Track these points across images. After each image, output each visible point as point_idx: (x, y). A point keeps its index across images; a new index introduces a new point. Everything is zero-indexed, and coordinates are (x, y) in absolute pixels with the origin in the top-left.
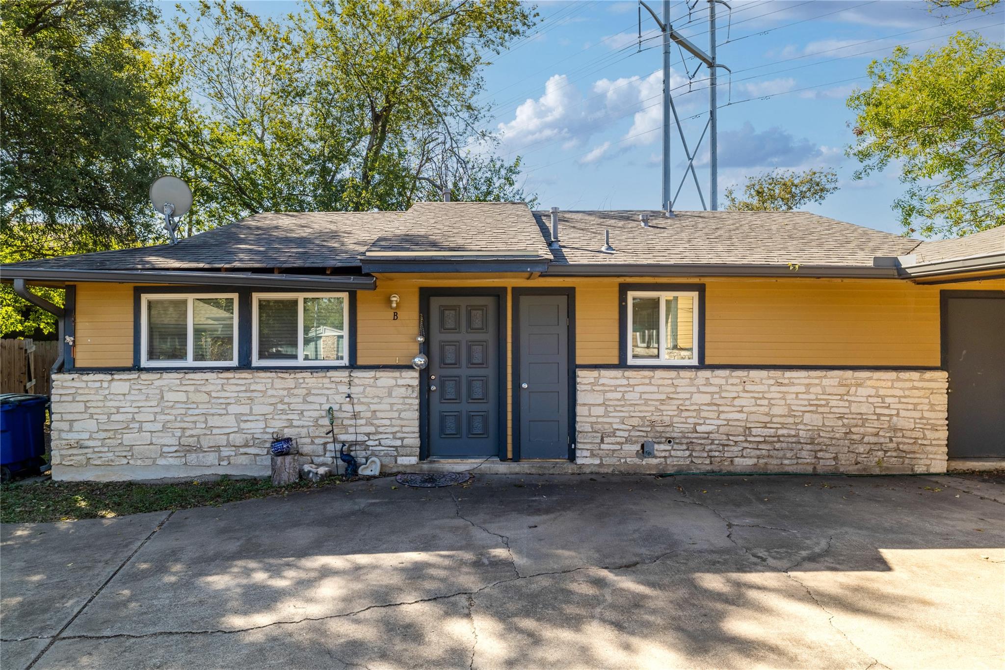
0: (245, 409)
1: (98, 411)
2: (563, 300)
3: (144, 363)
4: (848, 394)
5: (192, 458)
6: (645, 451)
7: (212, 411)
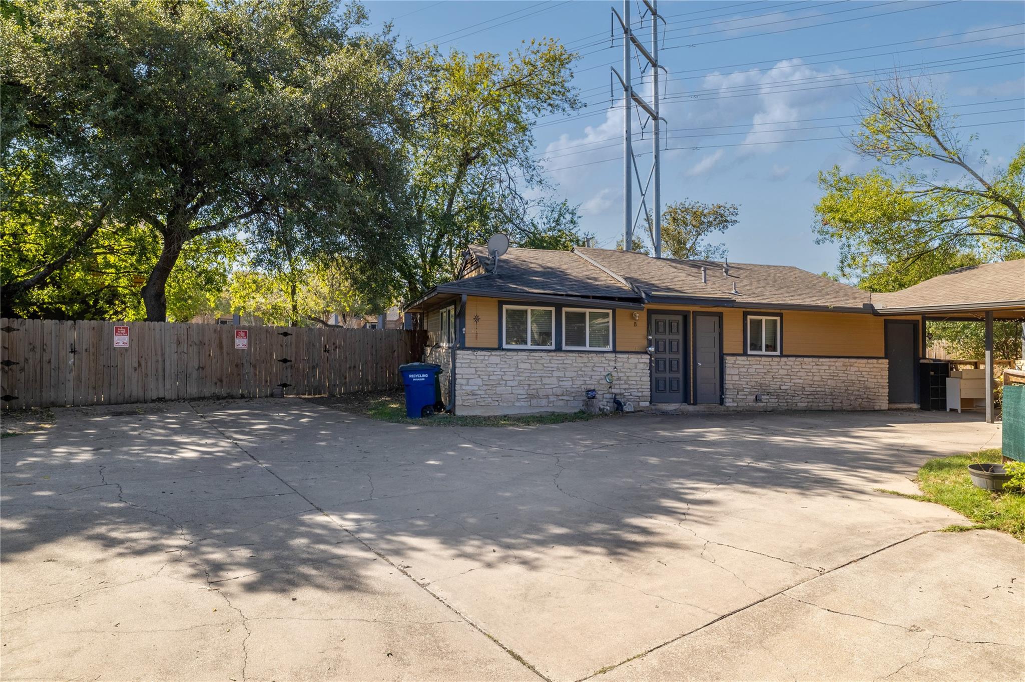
0: (561, 374)
1: (483, 373)
2: (717, 319)
3: (505, 346)
4: (846, 370)
5: (534, 402)
6: (757, 399)
7: (545, 375)
